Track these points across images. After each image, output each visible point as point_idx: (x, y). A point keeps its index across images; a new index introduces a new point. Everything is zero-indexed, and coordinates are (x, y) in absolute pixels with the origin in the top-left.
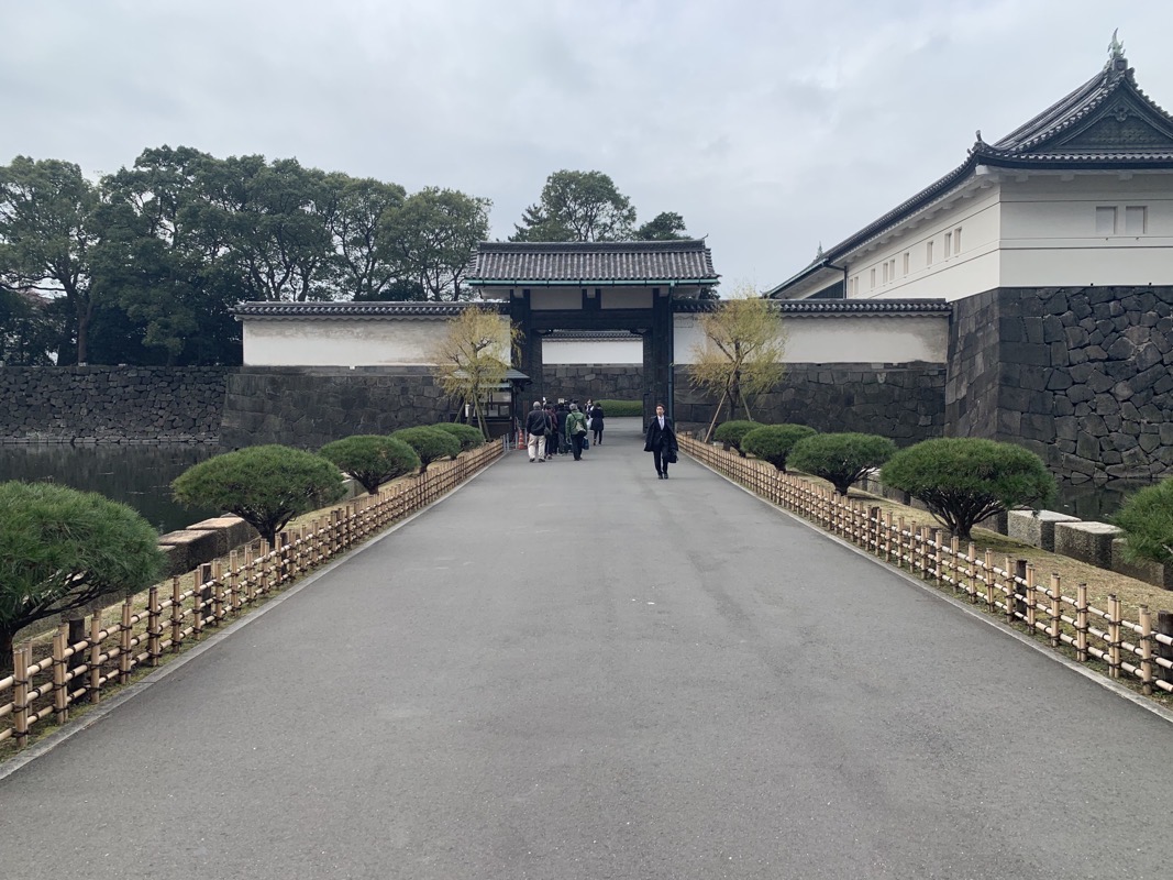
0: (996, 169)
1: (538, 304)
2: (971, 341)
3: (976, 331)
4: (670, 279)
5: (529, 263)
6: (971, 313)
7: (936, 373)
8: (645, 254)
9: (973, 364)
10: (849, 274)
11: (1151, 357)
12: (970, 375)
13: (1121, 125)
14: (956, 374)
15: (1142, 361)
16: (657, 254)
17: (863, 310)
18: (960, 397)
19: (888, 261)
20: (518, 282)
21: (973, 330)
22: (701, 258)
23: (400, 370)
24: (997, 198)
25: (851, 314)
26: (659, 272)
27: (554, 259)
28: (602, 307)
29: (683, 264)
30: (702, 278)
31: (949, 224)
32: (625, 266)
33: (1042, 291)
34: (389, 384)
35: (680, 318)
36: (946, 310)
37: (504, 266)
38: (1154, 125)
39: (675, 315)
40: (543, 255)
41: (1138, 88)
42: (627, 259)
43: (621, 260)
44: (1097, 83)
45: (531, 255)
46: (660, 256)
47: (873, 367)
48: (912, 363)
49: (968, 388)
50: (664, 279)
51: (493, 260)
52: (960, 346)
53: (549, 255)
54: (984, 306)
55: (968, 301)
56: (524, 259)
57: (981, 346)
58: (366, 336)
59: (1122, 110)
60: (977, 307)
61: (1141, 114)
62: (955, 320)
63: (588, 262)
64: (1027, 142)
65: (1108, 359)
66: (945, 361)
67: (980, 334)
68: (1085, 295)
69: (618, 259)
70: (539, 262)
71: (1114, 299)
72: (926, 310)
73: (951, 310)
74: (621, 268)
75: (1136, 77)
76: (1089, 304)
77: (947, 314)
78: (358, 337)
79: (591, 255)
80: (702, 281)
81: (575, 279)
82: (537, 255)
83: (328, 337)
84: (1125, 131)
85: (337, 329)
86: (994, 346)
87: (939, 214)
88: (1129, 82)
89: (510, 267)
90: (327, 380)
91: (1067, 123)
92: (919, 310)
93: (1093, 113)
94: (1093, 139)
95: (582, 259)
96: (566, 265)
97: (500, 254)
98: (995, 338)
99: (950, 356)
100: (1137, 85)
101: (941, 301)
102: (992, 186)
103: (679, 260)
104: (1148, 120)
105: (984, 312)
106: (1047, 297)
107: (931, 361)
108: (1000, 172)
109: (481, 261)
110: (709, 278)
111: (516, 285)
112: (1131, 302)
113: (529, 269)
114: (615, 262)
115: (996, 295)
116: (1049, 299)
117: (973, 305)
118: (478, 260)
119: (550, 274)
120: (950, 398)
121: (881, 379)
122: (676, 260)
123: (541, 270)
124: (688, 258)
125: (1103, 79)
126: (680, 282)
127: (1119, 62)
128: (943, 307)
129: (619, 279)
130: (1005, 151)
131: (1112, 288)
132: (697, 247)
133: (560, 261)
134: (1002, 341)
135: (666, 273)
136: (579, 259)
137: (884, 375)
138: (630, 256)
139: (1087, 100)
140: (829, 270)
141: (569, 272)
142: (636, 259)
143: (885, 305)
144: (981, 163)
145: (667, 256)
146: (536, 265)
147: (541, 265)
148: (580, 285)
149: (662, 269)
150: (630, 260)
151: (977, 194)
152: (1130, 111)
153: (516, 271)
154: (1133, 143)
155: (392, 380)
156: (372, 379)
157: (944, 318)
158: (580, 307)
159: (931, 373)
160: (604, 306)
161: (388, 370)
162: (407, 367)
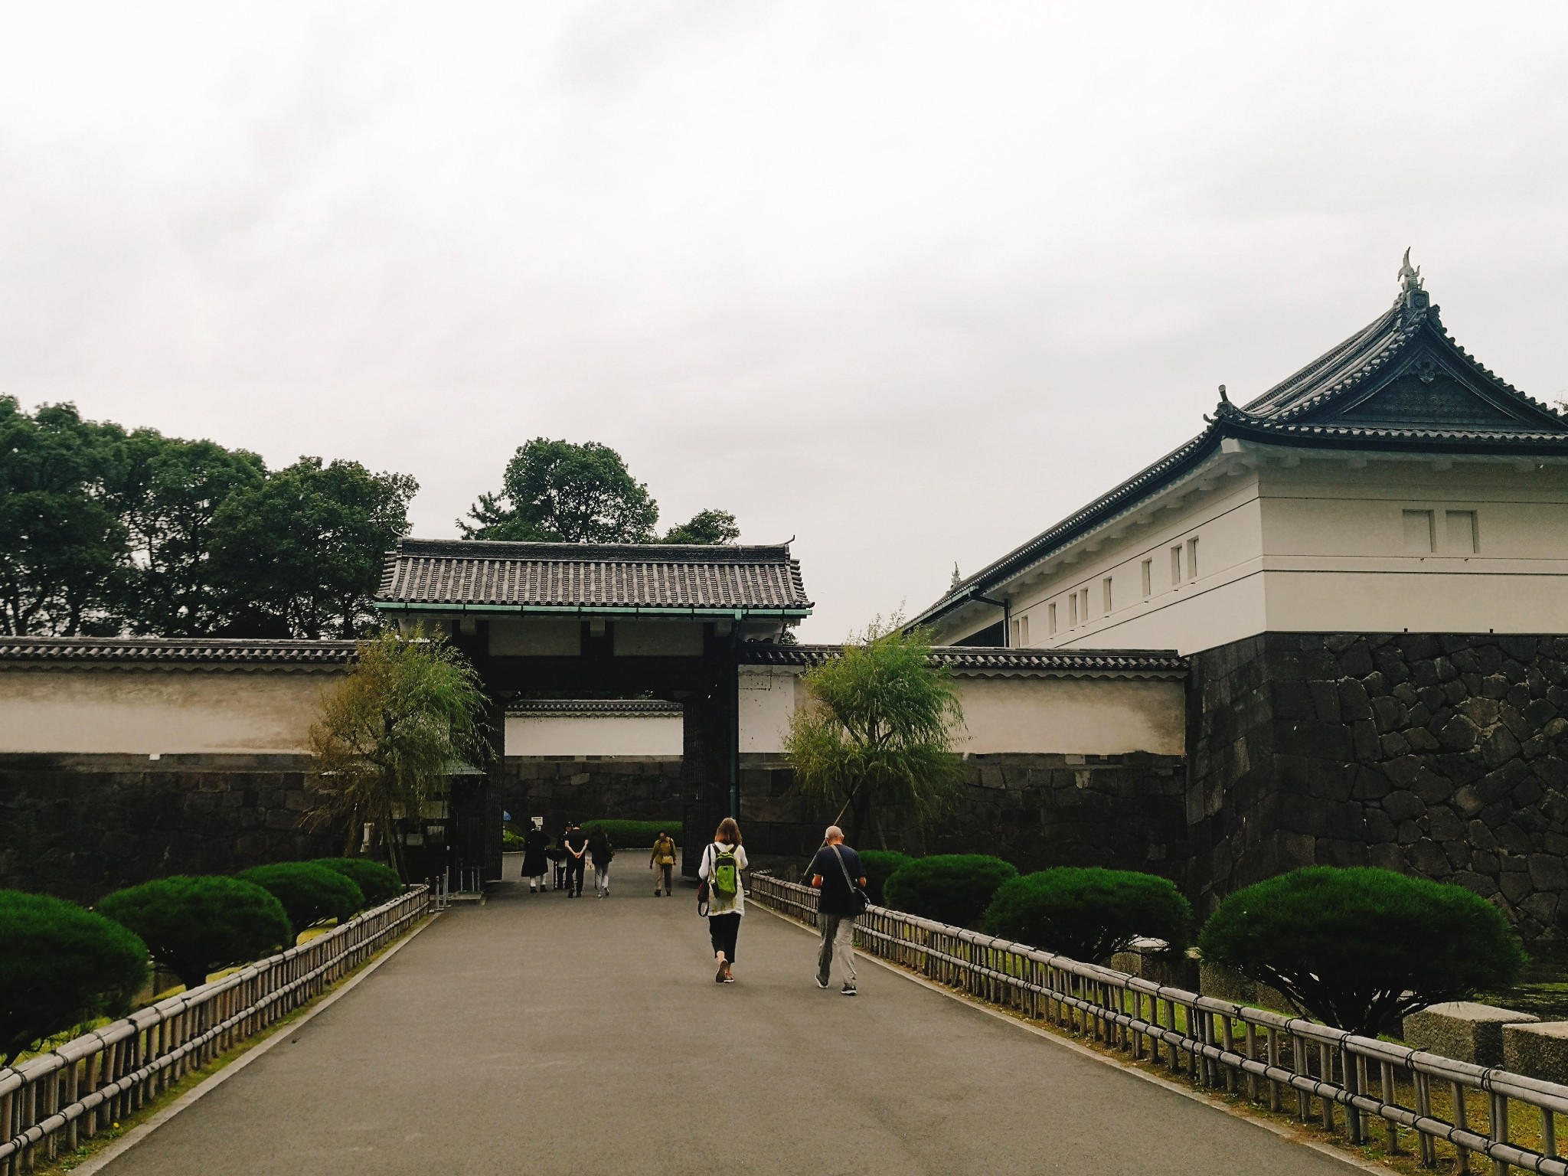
0: (1252, 445)
1: (502, 647)
2: (1224, 718)
3: (1233, 703)
4: (735, 607)
5: (490, 575)
6: (1222, 673)
7: (1171, 772)
8: (690, 566)
9: (1231, 756)
10: (1012, 612)
11: (1504, 747)
12: (1227, 775)
13: (1427, 388)
14: (1203, 772)
15: (1491, 753)
16: (711, 566)
17: (1049, 667)
18: (1210, 811)
19: (1077, 590)
20: (469, 607)
21: (1228, 701)
22: (784, 574)
23: (242, 762)
24: (1254, 491)
25: (1030, 673)
26: (717, 596)
27: (534, 571)
28: (616, 653)
29: (756, 584)
30: (788, 607)
31: (1177, 532)
32: (656, 584)
33: (1332, 639)
34: (222, 786)
35: (750, 673)
36: (1179, 668)
37: (446, 578)
38: (1475, 390)
39: (741, 668)
40: (514, 563)
41: (1448, 335)
42: (660, 572)
43: (650, 576)
44: (1387, 325)
45: (492, 562)
46: (716, 569)
47: (1068, 760)
48: (1130, 756)
49: (1226, 798)
50: (724, 606)
51: (425, 569)
52: (1207, 727)
53: (524, 563)
54: (1244, 663)
55: (1216, 652)
56: (480, 570)
57: (1242, 727)
58: (185, 701)
59: (1427, 366)
60: (1232, 664)
61: (1454, 374)
62: (1196, 684)
63: (593, 576)
64: (1293, 406)
65: (1442, 749)
66: (1183, 752)
67: (1239, 708)
68: (1397, 646)
69: (645, 572)
70: (507, 576)
71: (1441, 653)
72: (1149, 668)
73: (1189, 669)
74: (652, 587)
76: (1405, 661)
77: (1181, 676)
78: (169, 701)
79: (598, 565)
80: (787, 612)
81: (571, 604)
82: (503, 563)
83: (114, 699)
84: (1435, 398)
85: (131, 687)
86: (1264, 727)
87: (1160, 517)
88: (1435, 326)
89: (456, 583)
90: (106, 778)
91: (1349, 381)
92: (1137, 668)
93: (1386, 368)
94: (1389, 407)
95: (582, 571)
96: (555, 581)
97: (438, 561)
98: (1264, 714)
99: (1190, 744)
100: (1445, 330)
101: (1171, 654)
102: (1245, 472)
103: (749, 578)
104: (1464, 381)
105: (1244, 672)
106: (1341, 648)
107: (1160, 751)
108: (1258, 450)
109: (403, 571)
110: (799, 607)
111: (465, 612)
112: (1466, 658)
113: (489, 586)
114: (640, 578)
115: (1261, 645)
116: (1345, 651)
117: (1225, 661)
118: (397, 570)
119: (527, 596)
120: (1194, 814)
121: (1081, 781)
122: (744, 578)
123: (511, 587)
124: (764, 575)
125: (1395, 320)
126: (751, 612)
127: (1416, 297)
128: (1175, 663)
129: (648, 605)
130: (1262, 420)
131: (1436, 636)
132: (777, 556)
133: (544, 575)
134: (1277, 718)
135: (727, 596)
136: (577, 571)
137: (1087, 774)
138: (665, 568)
139: (1376, 349)
140: (981, 605)
141: (560, 592)
142: (676, 573)
143: (1083, 659)
144: (1229, 436)
145: (727, 569)
146: (501, 578)
147: (511, 580)
148: (580, 613)
149: (720, 590)
150: (666, 574)
151: (1222, 485)
152: (1438, 368)
153: (466, 588)
154: (1448, 415)
155: (226, 779)
156: (189, 776)
157: (1177, 681)
158: (576, 651)
159: (1163, 773)
160: (619, 651)
161: (222, 762)
162: (257, 756)
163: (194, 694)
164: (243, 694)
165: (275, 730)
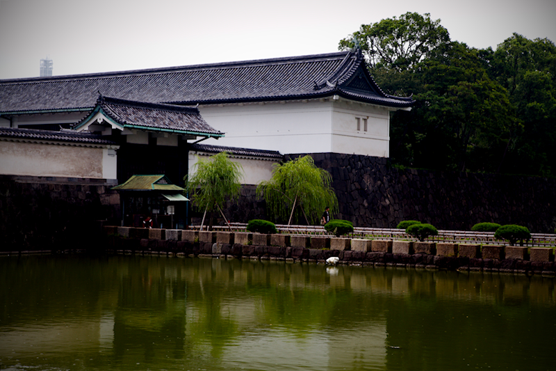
11: (371, 188)
13: (360, 80)
15: (369, 190)
17: (255, 155)
23: (64, 180)
25: (252, 157)
28: (157, 144)
33: (342, 155)
34: (60, 190)
35: (191, 154)
36: (281, 158)
42: (173, 116)
61: (365, 77)
65: (361, 189)
68: (353, 158)
69: (169, 115)
71: (360, 161)
76: (354, 163)
77: (279, 160)
78: (42, 155)
84: (361, 83)
92: (272, 157)
93: (354, 73)
104: (367, 79)
105: (318, 163)
112: (364, 163)
114: (171, 118)
124: (196, 118)
128: (279, 156)
131: (359, 156)
144: (337, 94)
154: (363, 89)
155: (61, 186)
156: (51, 185)
158: (147, 143)
161: (59, 180)
162: (68, 178)
165: (71, 168)
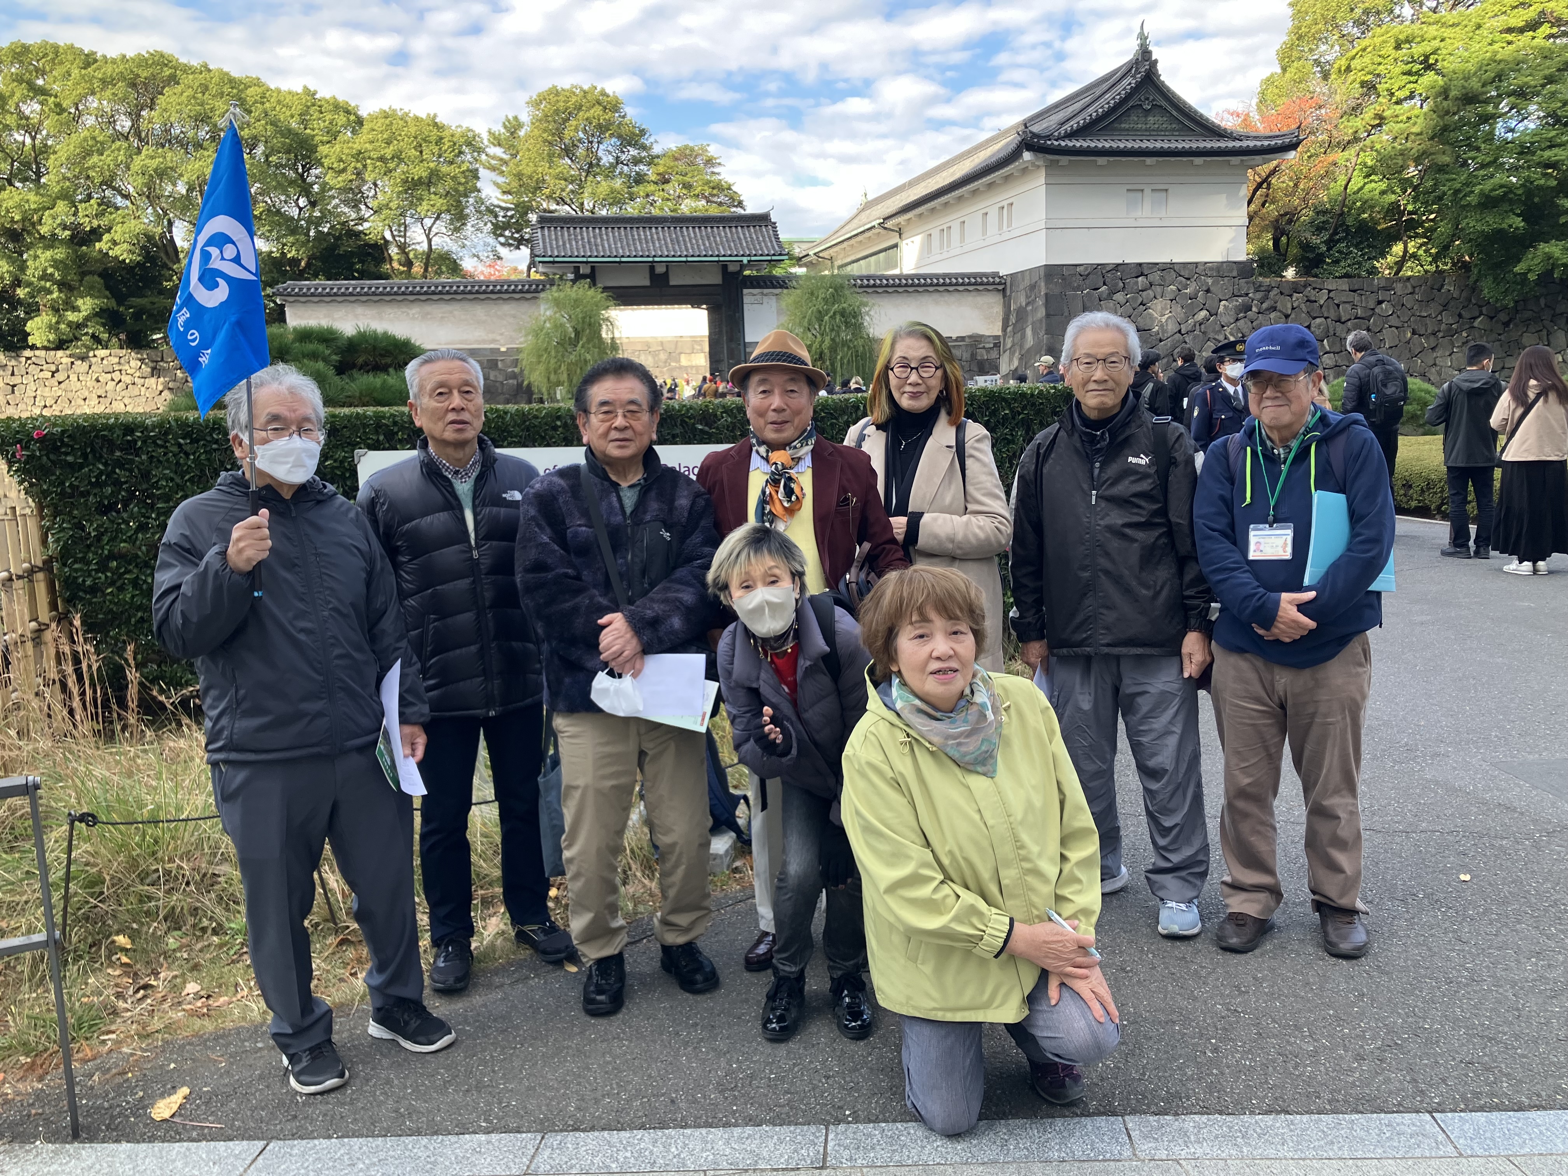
0: (1041, 155)
1: (604, 281)
2: (1022, 314)
3: (1027, 304)
4: (741, 255)
5: (595, 237)
6: (1022, 287)
7: (992, 345)
9: (1023, 336)
10: (903, 236)
11: (1172, 327)
12: (1021, 347)
13: (1147, 112)
14: (1009, 345)
15: (1164, 331)
18: (1013, 368)
19: (944, 227)
21: (1024, 304)
22: (768, 232)
24: (1042, 180)
26: (731, 248)
28: (672, 283)
29: (751, 238)
30: (773, 255)
31: (1002, 197)
32: (694, 241)
33: (1082, 268)
35: (753, 293)
36: (1000, 284)
37: (570, 241)
38: (1175, 113)
40: (607, 229)
41: (1162, 79)
42: (695, 233)
43: (689, 235)
46: (727, 229)
48: (970, 337)
49: (1020, 359)
50: (735, 255)
51: (557, 235)
52: (1013, 319)
54: (1033, 281)
55: (1019, 275)
56: (588, 233)
57: (1030, 320)
59: (1148, 99)
60: (1027, 282)
61: (1164, 103)
62: (1008, 293)
63: (655, 237)
64: (1067, 127)
66: (1000, 333)
67: (1029, 308)
68: (1117, 271)
69: (685, 233)
71: (1142, 275)
72: (982, 284)
73: (1005, 284)
74: (692, 243)
75: (1160, 67)
76: (1121, 280)
77: (1001, 287)
80: (774, 258)
81: (646, 256)
84: (1151, 119)
86: (1041, 320)
87: (992, 188)
88: (1154, 72)
92: (975, 284)
93: (1123, 101)
94: (1122, 126)
95: (648, 232)
96: (634, 240)
97: (561, 228)
98: (1041, 313)
99: (1004, 329)
100: (1160, 75)
101: (995, 275)
102: (1037, 169)
103: (747, 235)
104: (1169, 108)
105: (1033, 287)
106: (1085, 273)
107: (987, 333)
108: (1043, 157)
109: (543, 235)
110: (780, 255)
112: (1155, 277)
113: (596, 245)
114: (684, 237)
115: (1042, 273)
116: (1087, 275)
117: (1023, 279)
118: (539, 235)
119: (620, 251)
122: (744, 234)
123: (609, 246)
124: (755, 232)
125: (1131, 68)
126: (753, 258)
127: (1145, 53)
128: (997, 280)
130: (1048, 137)
131: (1140, 264)
132: (762, 220)
133: (626, 235)
134: (1048, 315)
135: (737, 248)
138: (697, 230)
139: (1119, 88)
140: (882, 231)
141: (639, 248)
142: (704, 233)
144: (1028, 150)
145: (734, 229)
146: (602, 239)
147: (608, 240)
148: (650, 262)
149: (732, 244)
150: (700, 235)
151: (1025, 173)
152: (1154, 100)
153: (584, 247)
154: (1158, 130)
157: (999, 290)
158: (647, 283)
159: (987, 346)
160: (672, 282)
162: (470, 350)
163: (428, 314)
164: (456, 313)
